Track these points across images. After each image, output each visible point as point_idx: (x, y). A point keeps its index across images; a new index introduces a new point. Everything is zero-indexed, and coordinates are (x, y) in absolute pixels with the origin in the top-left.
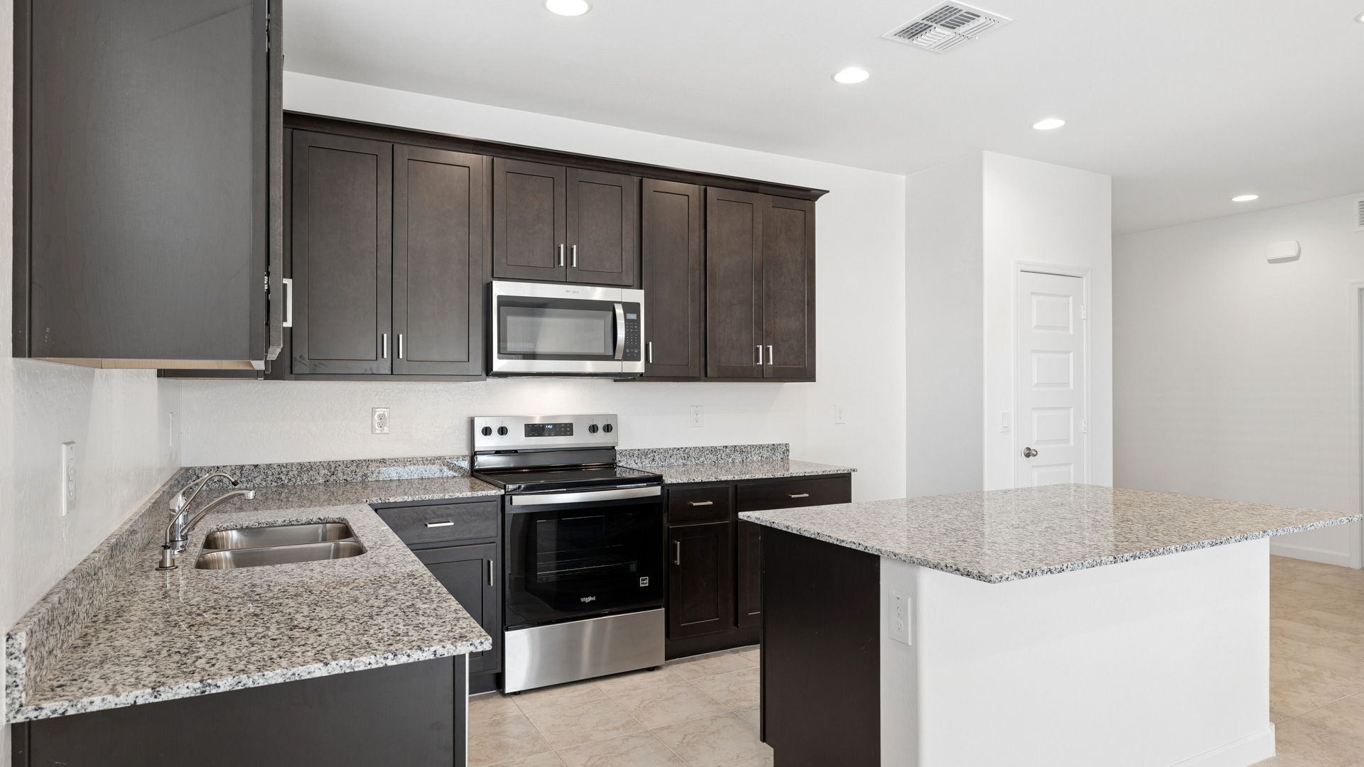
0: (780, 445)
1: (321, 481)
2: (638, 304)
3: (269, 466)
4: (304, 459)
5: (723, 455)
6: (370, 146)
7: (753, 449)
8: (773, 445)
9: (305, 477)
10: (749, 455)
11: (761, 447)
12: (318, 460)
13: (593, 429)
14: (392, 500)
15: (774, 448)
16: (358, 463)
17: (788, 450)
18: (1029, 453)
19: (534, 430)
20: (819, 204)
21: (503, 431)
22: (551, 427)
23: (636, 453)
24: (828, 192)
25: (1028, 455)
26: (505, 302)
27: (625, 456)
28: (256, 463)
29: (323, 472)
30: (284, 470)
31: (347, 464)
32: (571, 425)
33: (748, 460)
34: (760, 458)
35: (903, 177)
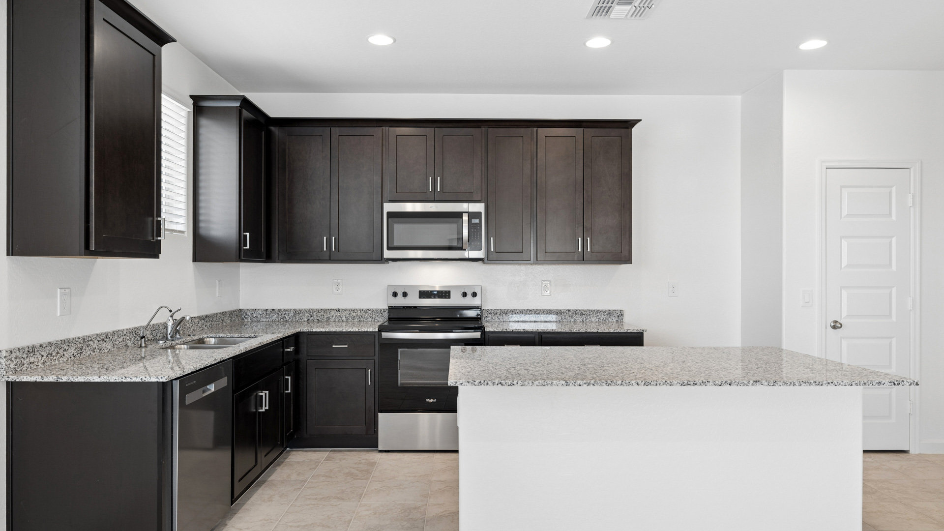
0: (615, 310)
1: (305, 319)
2: (481, 213)
3: (280, 310)
4: (297, 307)
5: (567, 316)
6: (319, 130)
7: (592, 313)
8: (609, 310)
9: (297, 317)
10: (589, 317)
11: (598, 311)
12: (304, 308)
13: (464, 295)
14: (314, 330)
15: (610, 313)
16: (325, 311)
17: (622, 315)
18: (836, 326)
19: (424, 294)
20: (635, 130)
21: (405, 294)
22: (436, 293)
23: (499, 312)
24: (641, 120)
25: (834, 327)
26: (391, 215)
27: (491, 313)
28: (273, 308)
29: (307, 314)
30: (287, 312)
31: (319, 311)
32: (449, 292)
33: (588, 320)
34: (597, 320)
35: (739, 98)
